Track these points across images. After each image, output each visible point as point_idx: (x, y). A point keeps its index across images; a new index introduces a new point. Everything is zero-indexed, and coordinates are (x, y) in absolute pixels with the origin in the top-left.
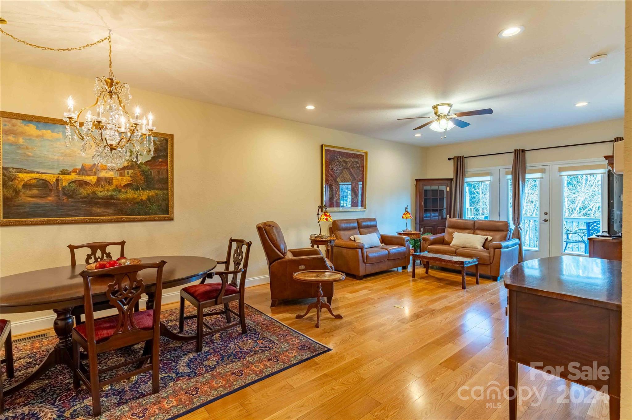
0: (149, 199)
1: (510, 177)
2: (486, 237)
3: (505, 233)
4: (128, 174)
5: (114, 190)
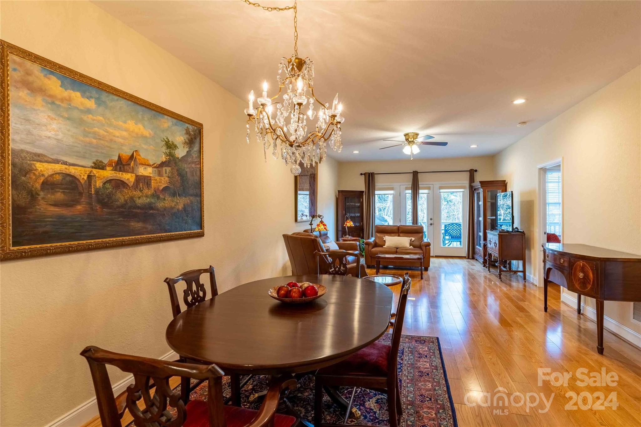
0: (185, 209)
1: (410, 191)
2: (411, 238)
3: (421, 234)
4: (166, 173)
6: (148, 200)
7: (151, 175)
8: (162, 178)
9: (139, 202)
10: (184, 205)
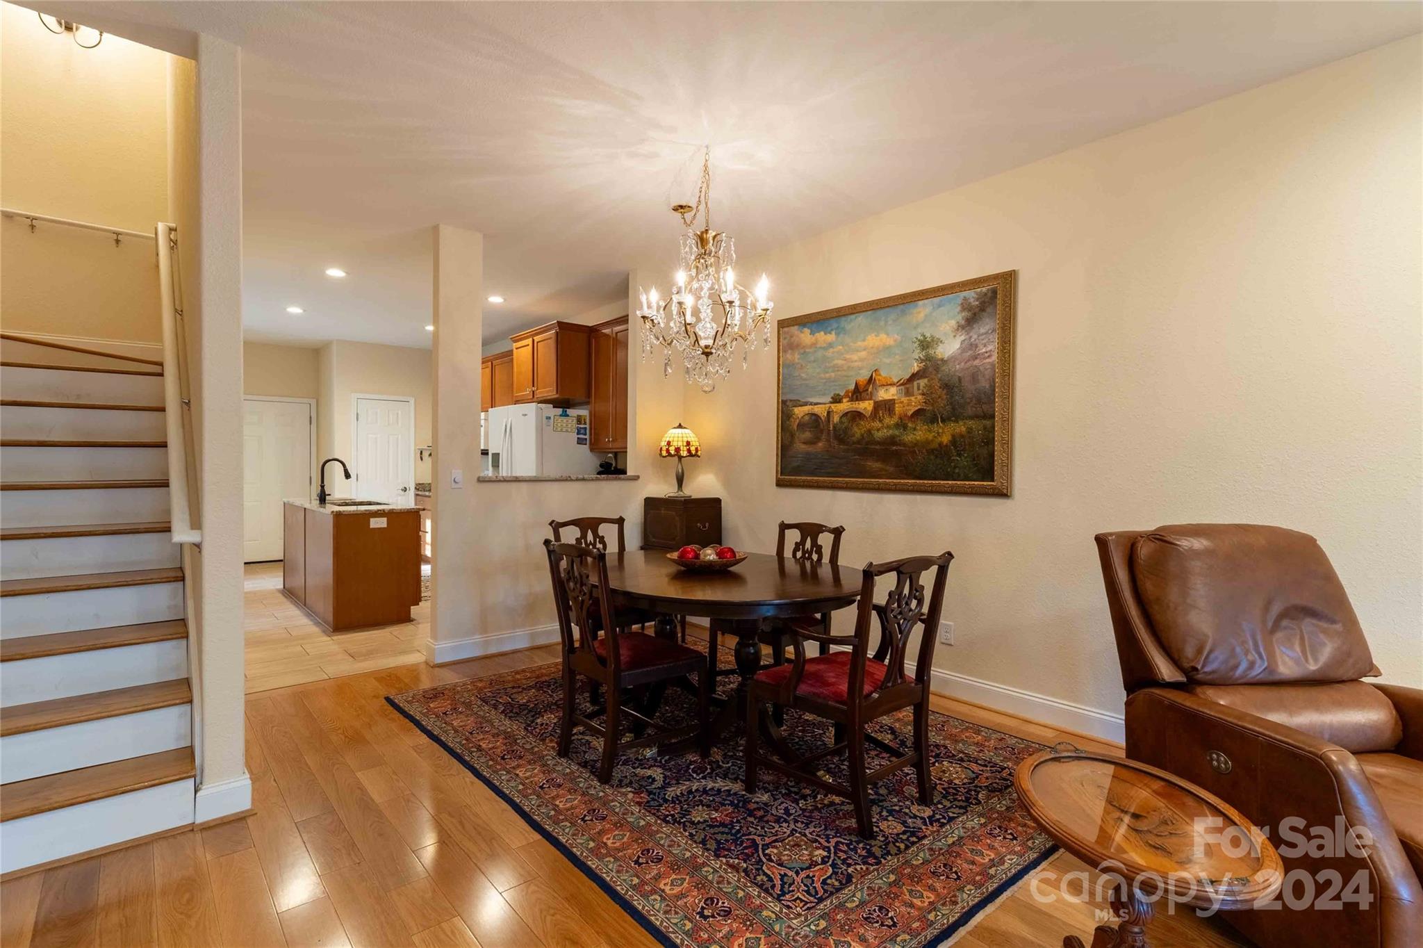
0: (954, 441)
4: (919, 389)
5: (897, 426)
6: (891, 432)
7: (895, 397)
8: (913, 398)
9: (879, 435)
10: (953, 436)
